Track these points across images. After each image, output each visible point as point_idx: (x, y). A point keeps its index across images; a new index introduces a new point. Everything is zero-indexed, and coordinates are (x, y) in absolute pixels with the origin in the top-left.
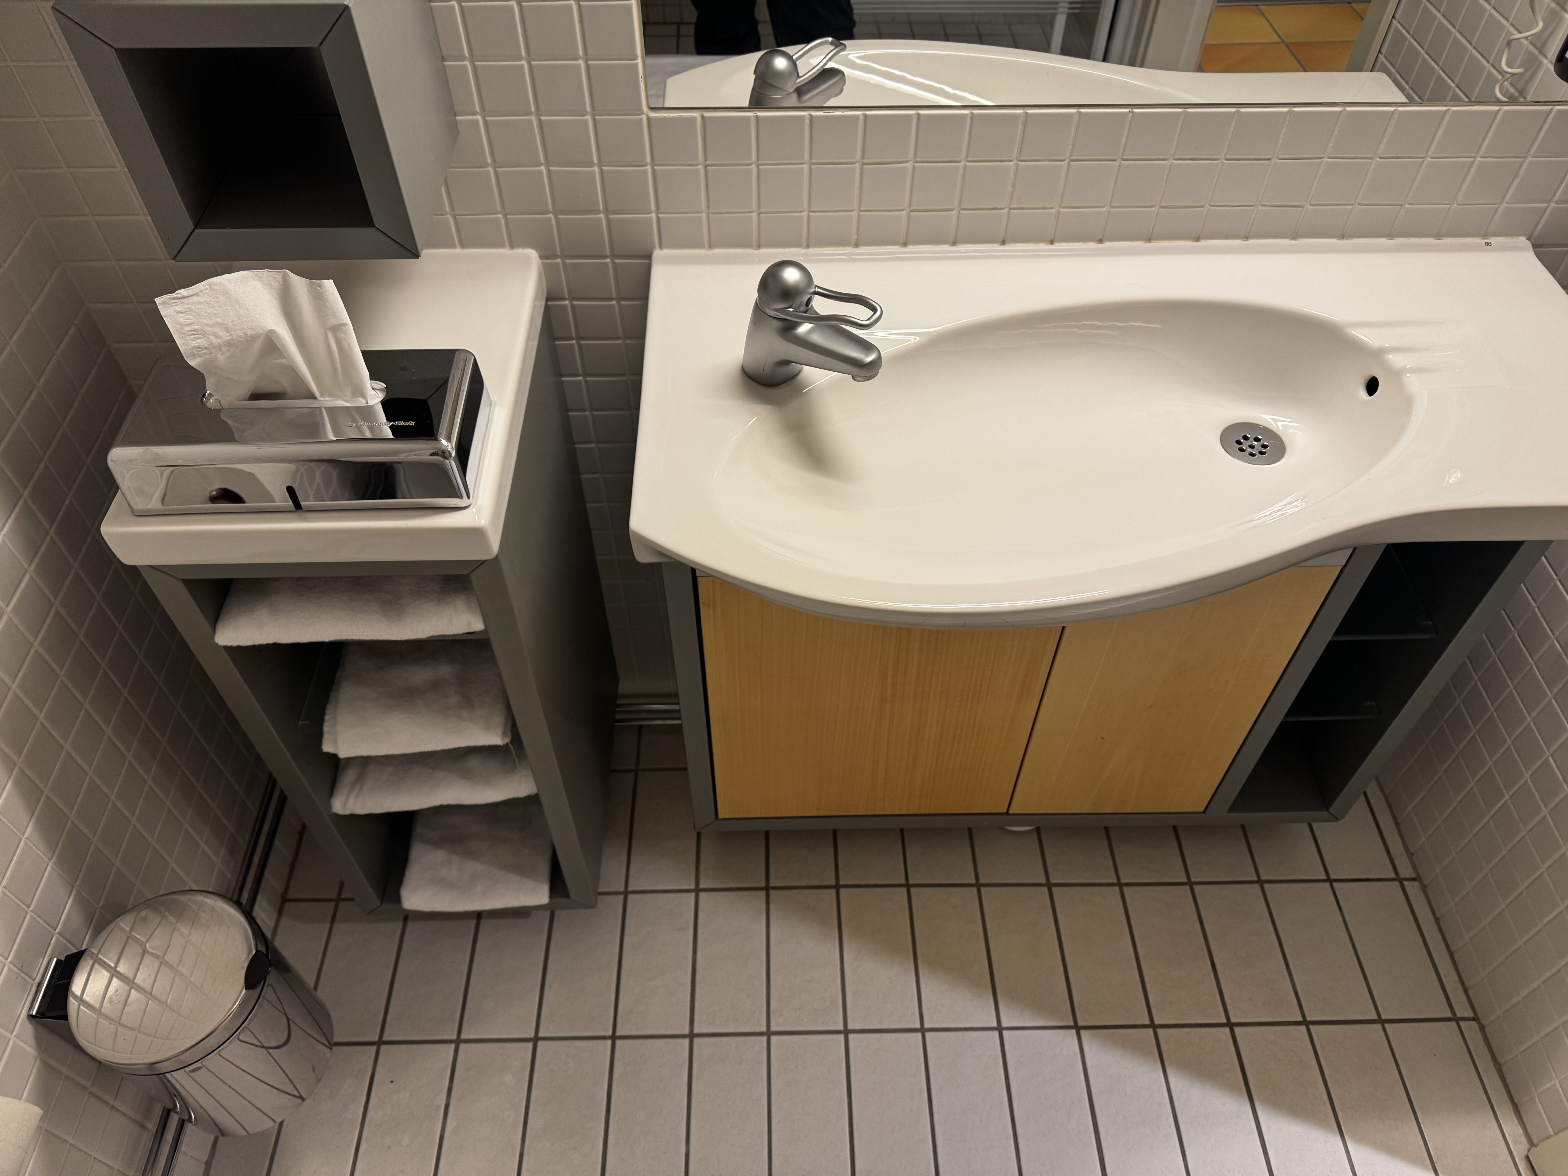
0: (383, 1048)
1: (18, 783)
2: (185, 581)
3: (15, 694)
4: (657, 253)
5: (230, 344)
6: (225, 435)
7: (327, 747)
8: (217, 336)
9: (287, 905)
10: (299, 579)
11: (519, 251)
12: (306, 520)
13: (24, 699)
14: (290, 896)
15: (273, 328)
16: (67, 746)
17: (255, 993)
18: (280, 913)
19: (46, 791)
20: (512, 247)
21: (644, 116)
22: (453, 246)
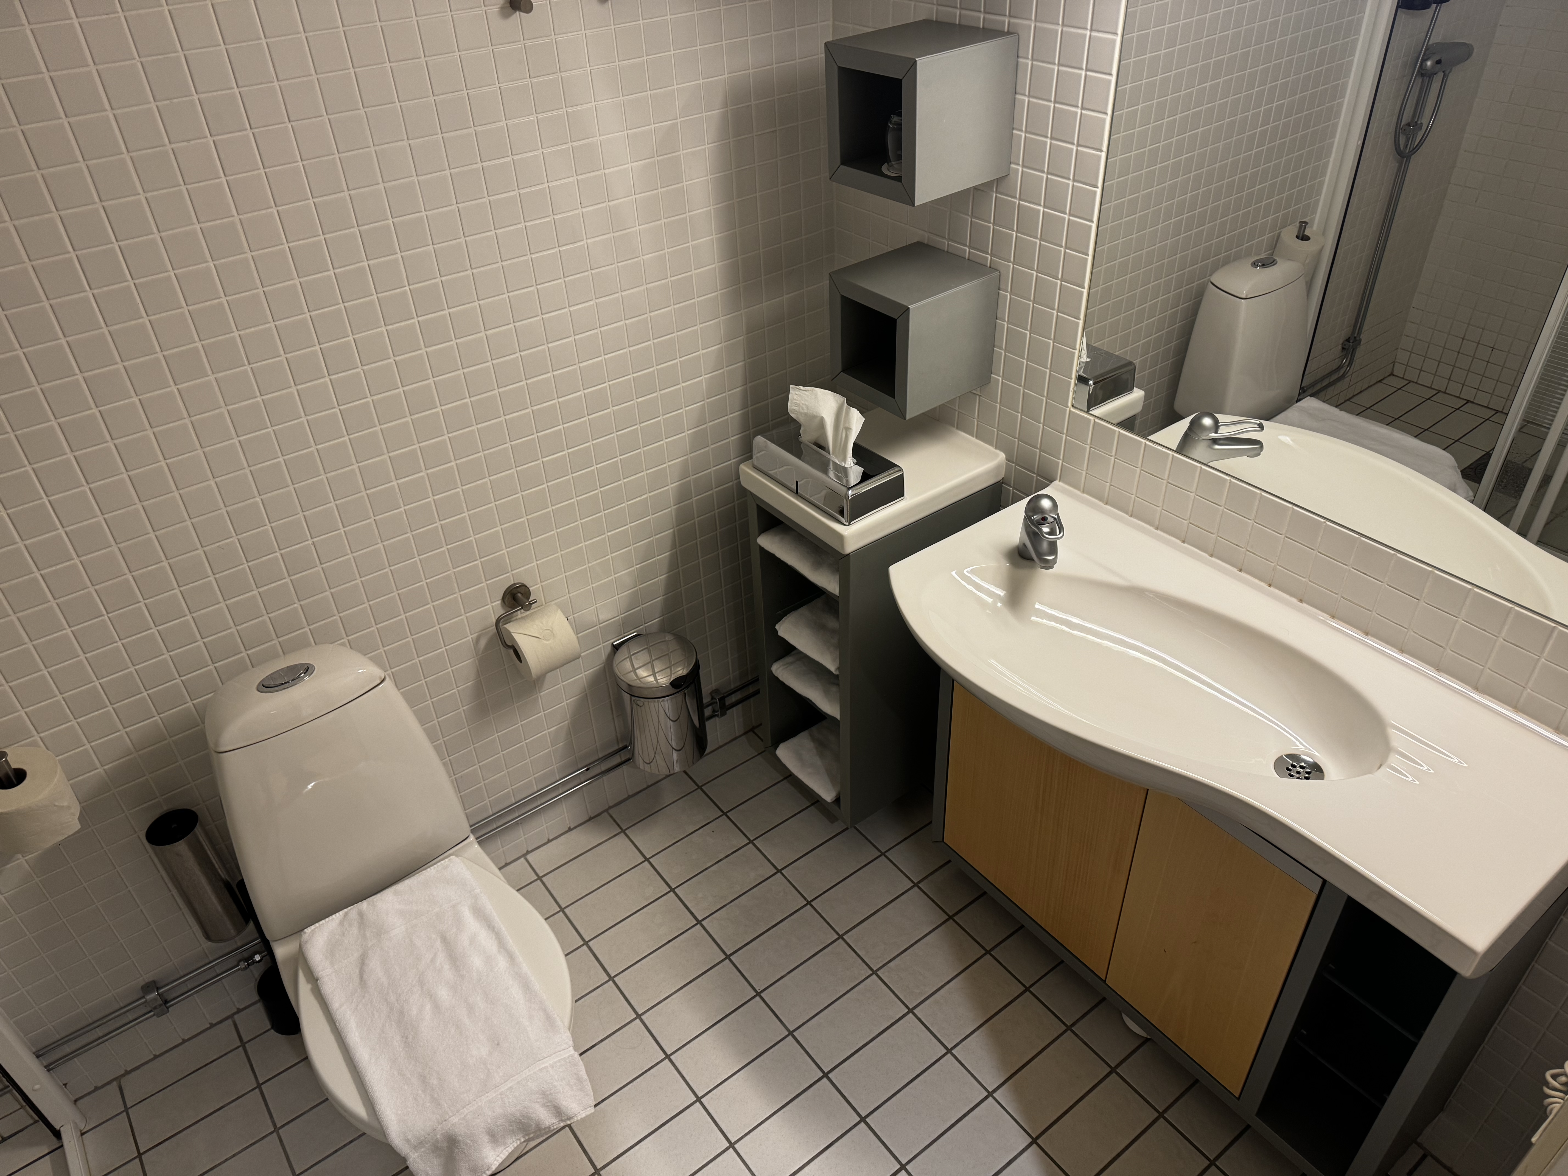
0: (724, 816)
1: (671, 556)
2: (757, 505)
3: (695, 523)
4: (1056, 482)
5: (806, 414)
6: (799, 454)
7: (777, 627)
8: (803, 409)
9: (751, 733)
10: (800, 534)
11: (998, 451)
12: (797, 499)
13: (697, 526)
14: (756, 731)
15: (824, 416)
16: (701, 560)
17: (673, 690)
18: (745, 733)
19: (680, 569)
20: (996, 448)
21: (1068, 409)
22: (973, 436)
